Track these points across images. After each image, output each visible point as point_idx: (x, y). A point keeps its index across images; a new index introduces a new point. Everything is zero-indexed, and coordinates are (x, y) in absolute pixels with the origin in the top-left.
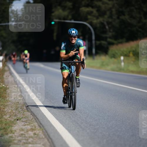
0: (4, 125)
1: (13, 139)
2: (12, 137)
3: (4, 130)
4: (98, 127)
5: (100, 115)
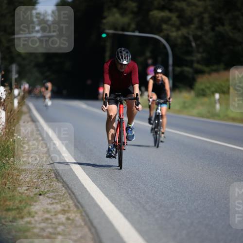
0: (17, 202)
1: (32, 226)
2: (29, 223)
3: (18, 210)
4: (174, 209)
5: (178, 190)
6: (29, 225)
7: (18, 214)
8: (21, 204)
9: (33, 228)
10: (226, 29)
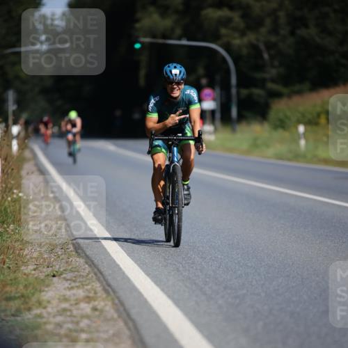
0: (21, 287)
1: (44, 320)
2: (40, 316)
3: (23, 299)
4: (245, 291)
5: (249, 264)
6: (39, 320)
7: (23, 304)
8: (27, 290)
9: (45, 323)
10: (311, 32)
